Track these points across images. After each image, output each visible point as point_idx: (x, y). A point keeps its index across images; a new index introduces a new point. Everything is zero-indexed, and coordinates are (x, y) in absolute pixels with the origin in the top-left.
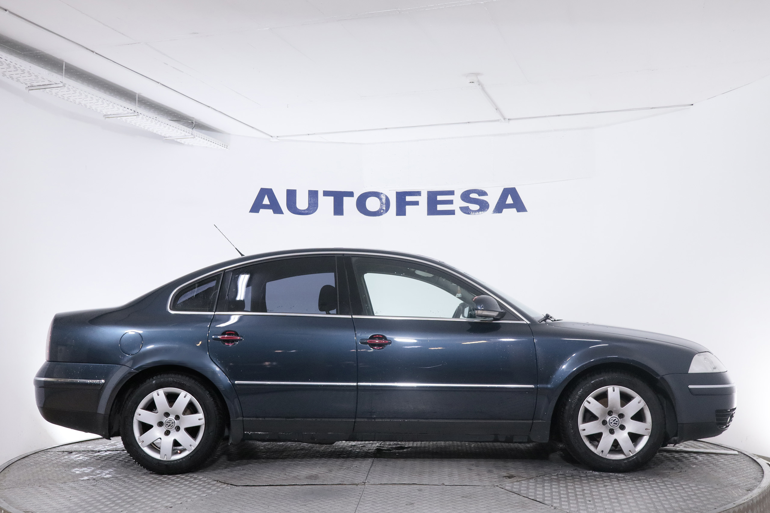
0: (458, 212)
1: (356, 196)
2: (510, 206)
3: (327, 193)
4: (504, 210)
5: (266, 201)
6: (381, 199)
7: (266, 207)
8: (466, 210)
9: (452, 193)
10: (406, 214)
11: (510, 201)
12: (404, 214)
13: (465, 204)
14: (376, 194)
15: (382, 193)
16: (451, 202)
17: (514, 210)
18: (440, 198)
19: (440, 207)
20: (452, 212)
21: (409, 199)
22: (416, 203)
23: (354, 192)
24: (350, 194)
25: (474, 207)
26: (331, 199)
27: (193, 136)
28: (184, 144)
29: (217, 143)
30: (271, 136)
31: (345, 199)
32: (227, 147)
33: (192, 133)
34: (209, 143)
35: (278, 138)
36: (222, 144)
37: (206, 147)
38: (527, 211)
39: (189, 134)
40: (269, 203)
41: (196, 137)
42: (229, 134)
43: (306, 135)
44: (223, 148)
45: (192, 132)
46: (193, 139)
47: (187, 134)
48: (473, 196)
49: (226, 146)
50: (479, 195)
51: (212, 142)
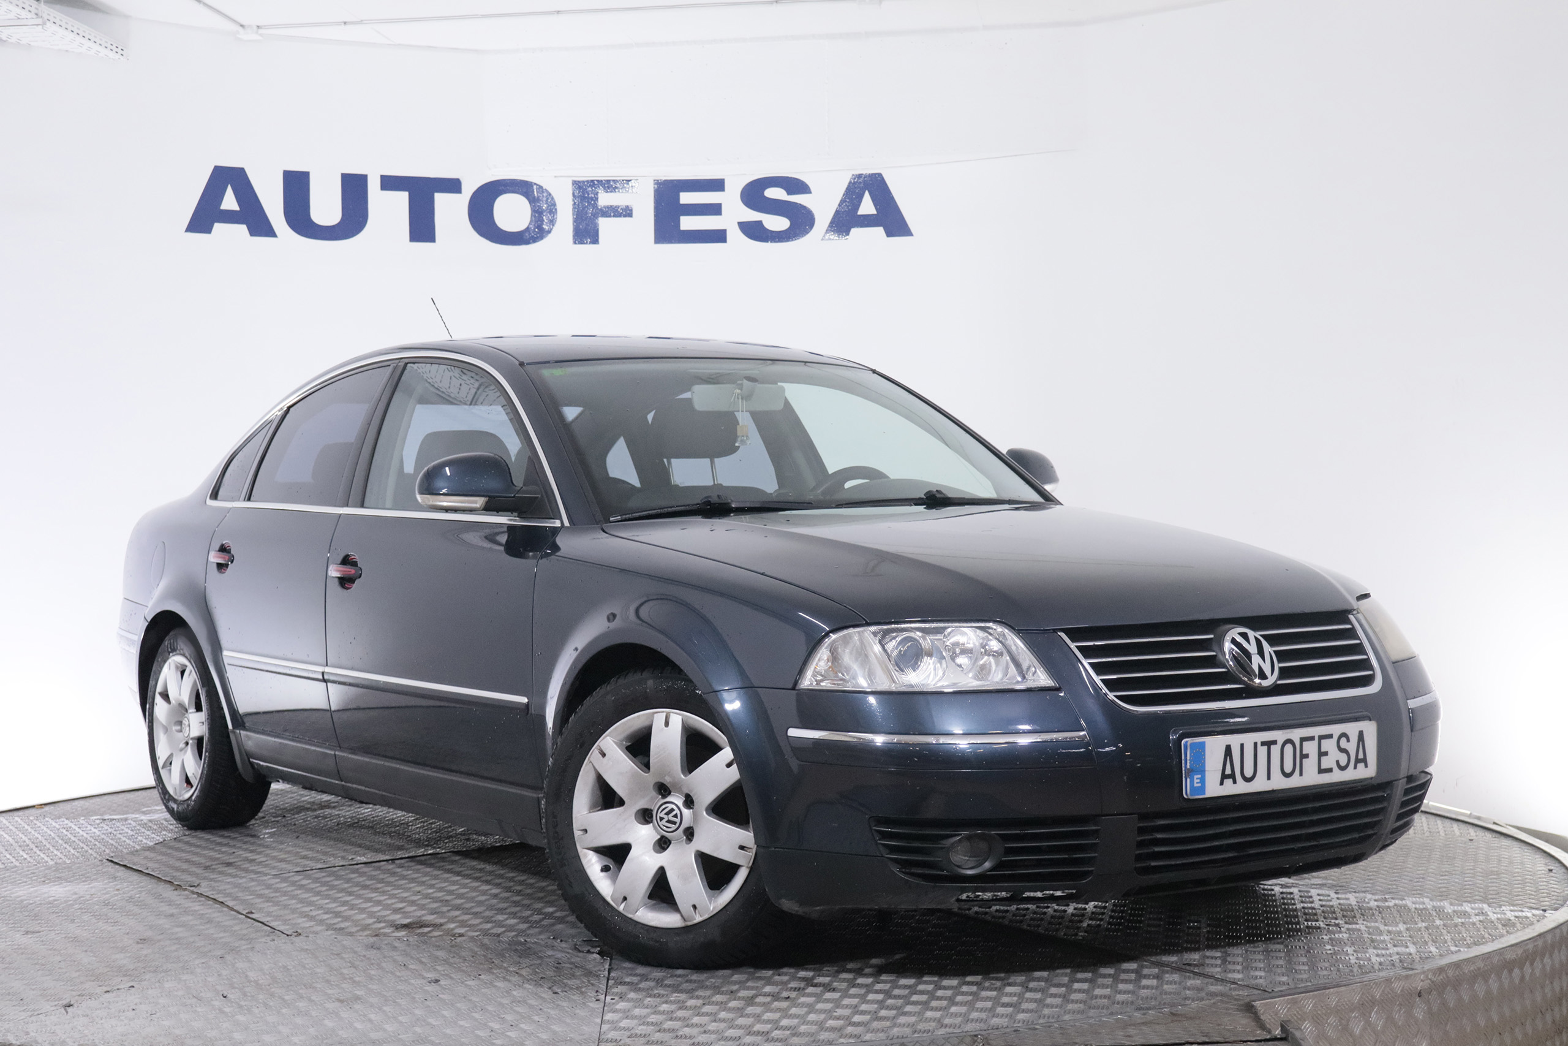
0: (735, 235)
1: (469, 188)
2: (867, 221)
3: (390, 183)
4: (854, 231)
5: (229, 202)
6: (532, 200)
7: (230, 217)
8: (754, 231)
9: (717, 185)
10: (600, 240)
11: (867, 207)
12: (594, 239)
13: (753, 216)
14: (522, 187)
15: (535, 184)
16: (715, 209)
17: (880, 231)
18: (686, 198)
19: (687, 223)
20: (719, 236)
21: (605, 199)
22: (627, 212)
23: (461, 179)
24: (453, 186)
25: (777, 223)
26: (401, 199)
27: (39, 21)
28: (5, 41)
29: (98, 42)
30: (242, 26)
31: (438, 197)
32: (122, 52)
33: (36, 11)
34: (79, 39)
35: (261, 31)
36: (110, 43)
37: (67, 51)
38: (912, 235)
39: (29, 15)
40: (236, 207)
41: (48, 24)
42: (127, 17)
43: (338, 24)
44: (112, 55)
45: (36, 8)
46: (41, 27)
47: (24, 14)
48: (775, 193)
49: (119, 50)
50: (789, 193)
51: (87, 36)
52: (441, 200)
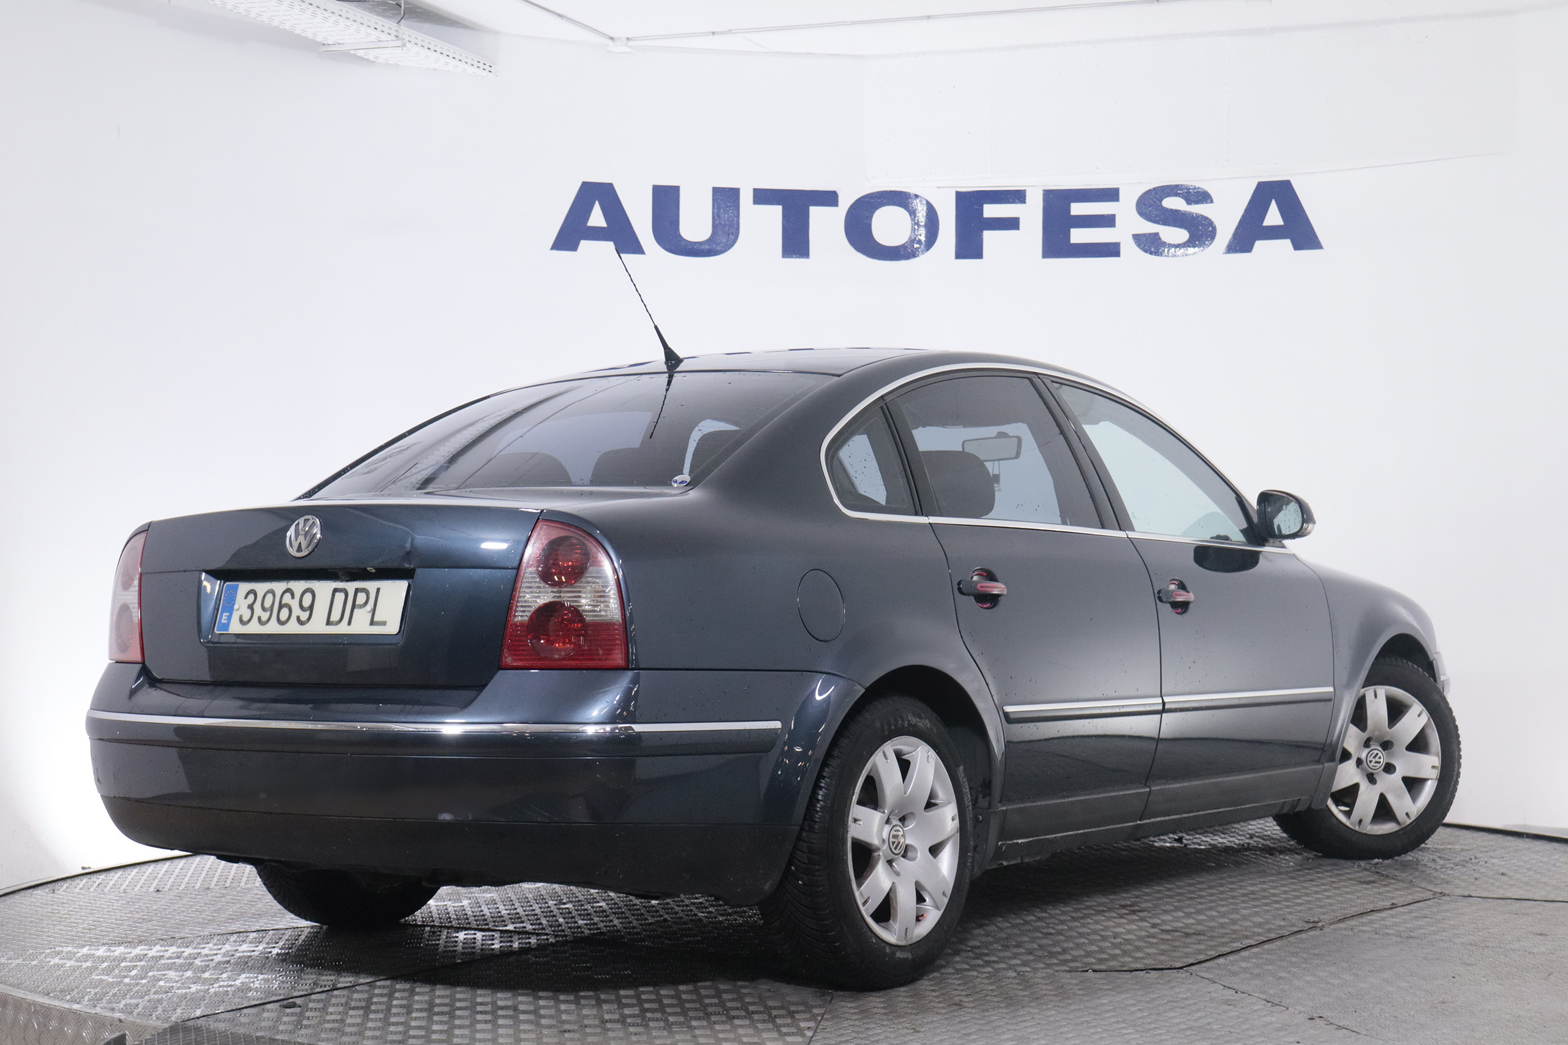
0: (1129, 248)
1: (846, 202)
2: (1273, 233)
3: (763, 197)
4: (1259, 244)
5: (597, 218)
6: (913, 213)
7: (596, 234)
8: (1151, 244)
9: (1111, 195)
10: (984, 254)
11: (1273, 217)
12: (978, 254)
13: (1149, 228)
14: (900, 199)
15: (917, 196)
16: (1108, 221)
17: (1287, 243)
18: (1078, 209)
19: (1078, 236)
20: (1111, 250)
21: (991, 211)
22: (1012, 224)
23: (838, 192)
24: (829, 198)
25: (1175, 235)
26: (774, 213)
27: (399, 43)
28: (373, 62)
29: (464, 60)
30: (612, 38)
31: (813, 210)
32: (490, 69)
33: (396, 34)
34: (443, 58)
35: (631, 43)
36: (476, 60)
37: (435, 69)
38: (1321, 248)
39: (389, 38)
40: (603, 224)
41: (408, 45)
42: (496, 33)
43: (706, 34)
44: (480, 72)
45: (397, 31)
46: (400, 49)
47: (383, 37)
48: (1173, 203)
49: (487, 67)
50: (1189, 202)
51: (452, 55)
52: (817, 214)
